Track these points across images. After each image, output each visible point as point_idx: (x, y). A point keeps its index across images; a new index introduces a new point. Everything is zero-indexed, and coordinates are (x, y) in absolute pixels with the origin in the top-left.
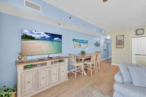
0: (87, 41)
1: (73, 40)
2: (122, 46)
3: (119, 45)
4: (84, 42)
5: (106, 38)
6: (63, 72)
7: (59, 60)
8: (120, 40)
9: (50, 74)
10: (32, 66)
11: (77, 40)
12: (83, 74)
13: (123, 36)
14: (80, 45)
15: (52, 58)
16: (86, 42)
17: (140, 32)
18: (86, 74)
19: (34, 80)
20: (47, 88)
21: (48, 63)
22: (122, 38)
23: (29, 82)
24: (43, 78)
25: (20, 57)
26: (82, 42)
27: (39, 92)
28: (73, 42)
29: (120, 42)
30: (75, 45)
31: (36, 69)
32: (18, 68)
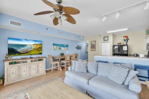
0: (68, 45)
1: (53, 44)
2: (94, 49)
3: (93, 48)
4: (64, 46)
5: (86, 42)
6: (41, 68)
7: (39, 59)
8: (93, 45)
9: (30, 69)
10: (15, 63)
11: (57, 44)
12: (59, 70)
13: (95, 41)
14: (60, 49)
15: (32, 58)
16: (66, 46)
17: (106, 38)
18: (61, 70)
19: (17, 73)
20: (27, 78)
21: (28, 61)
22: (95, 43)
23: (13, 73)
24: (24, 71)
25: (7, 57)
26: (63, 46)
27: (20, 80)
28: (53, 46)
29: (93, 46)
30: (55, 48)
31: (19, 64)
32: (5, 63)
